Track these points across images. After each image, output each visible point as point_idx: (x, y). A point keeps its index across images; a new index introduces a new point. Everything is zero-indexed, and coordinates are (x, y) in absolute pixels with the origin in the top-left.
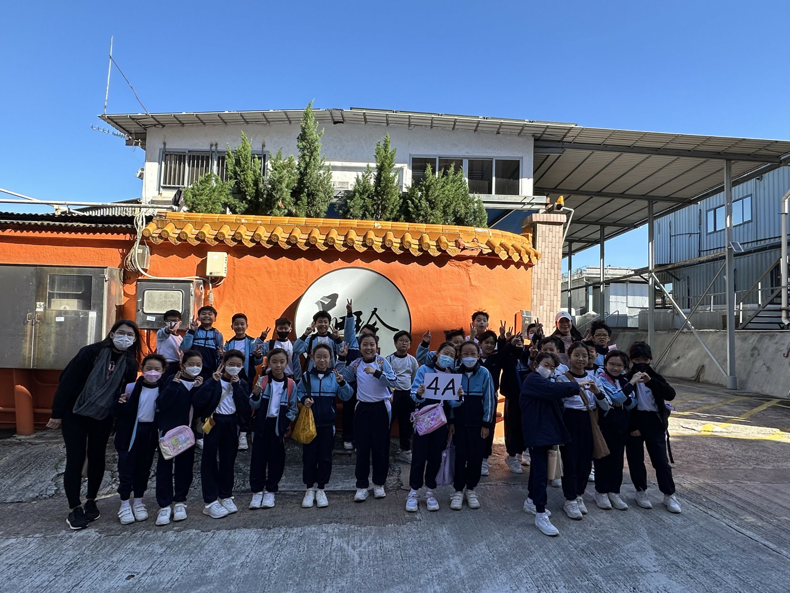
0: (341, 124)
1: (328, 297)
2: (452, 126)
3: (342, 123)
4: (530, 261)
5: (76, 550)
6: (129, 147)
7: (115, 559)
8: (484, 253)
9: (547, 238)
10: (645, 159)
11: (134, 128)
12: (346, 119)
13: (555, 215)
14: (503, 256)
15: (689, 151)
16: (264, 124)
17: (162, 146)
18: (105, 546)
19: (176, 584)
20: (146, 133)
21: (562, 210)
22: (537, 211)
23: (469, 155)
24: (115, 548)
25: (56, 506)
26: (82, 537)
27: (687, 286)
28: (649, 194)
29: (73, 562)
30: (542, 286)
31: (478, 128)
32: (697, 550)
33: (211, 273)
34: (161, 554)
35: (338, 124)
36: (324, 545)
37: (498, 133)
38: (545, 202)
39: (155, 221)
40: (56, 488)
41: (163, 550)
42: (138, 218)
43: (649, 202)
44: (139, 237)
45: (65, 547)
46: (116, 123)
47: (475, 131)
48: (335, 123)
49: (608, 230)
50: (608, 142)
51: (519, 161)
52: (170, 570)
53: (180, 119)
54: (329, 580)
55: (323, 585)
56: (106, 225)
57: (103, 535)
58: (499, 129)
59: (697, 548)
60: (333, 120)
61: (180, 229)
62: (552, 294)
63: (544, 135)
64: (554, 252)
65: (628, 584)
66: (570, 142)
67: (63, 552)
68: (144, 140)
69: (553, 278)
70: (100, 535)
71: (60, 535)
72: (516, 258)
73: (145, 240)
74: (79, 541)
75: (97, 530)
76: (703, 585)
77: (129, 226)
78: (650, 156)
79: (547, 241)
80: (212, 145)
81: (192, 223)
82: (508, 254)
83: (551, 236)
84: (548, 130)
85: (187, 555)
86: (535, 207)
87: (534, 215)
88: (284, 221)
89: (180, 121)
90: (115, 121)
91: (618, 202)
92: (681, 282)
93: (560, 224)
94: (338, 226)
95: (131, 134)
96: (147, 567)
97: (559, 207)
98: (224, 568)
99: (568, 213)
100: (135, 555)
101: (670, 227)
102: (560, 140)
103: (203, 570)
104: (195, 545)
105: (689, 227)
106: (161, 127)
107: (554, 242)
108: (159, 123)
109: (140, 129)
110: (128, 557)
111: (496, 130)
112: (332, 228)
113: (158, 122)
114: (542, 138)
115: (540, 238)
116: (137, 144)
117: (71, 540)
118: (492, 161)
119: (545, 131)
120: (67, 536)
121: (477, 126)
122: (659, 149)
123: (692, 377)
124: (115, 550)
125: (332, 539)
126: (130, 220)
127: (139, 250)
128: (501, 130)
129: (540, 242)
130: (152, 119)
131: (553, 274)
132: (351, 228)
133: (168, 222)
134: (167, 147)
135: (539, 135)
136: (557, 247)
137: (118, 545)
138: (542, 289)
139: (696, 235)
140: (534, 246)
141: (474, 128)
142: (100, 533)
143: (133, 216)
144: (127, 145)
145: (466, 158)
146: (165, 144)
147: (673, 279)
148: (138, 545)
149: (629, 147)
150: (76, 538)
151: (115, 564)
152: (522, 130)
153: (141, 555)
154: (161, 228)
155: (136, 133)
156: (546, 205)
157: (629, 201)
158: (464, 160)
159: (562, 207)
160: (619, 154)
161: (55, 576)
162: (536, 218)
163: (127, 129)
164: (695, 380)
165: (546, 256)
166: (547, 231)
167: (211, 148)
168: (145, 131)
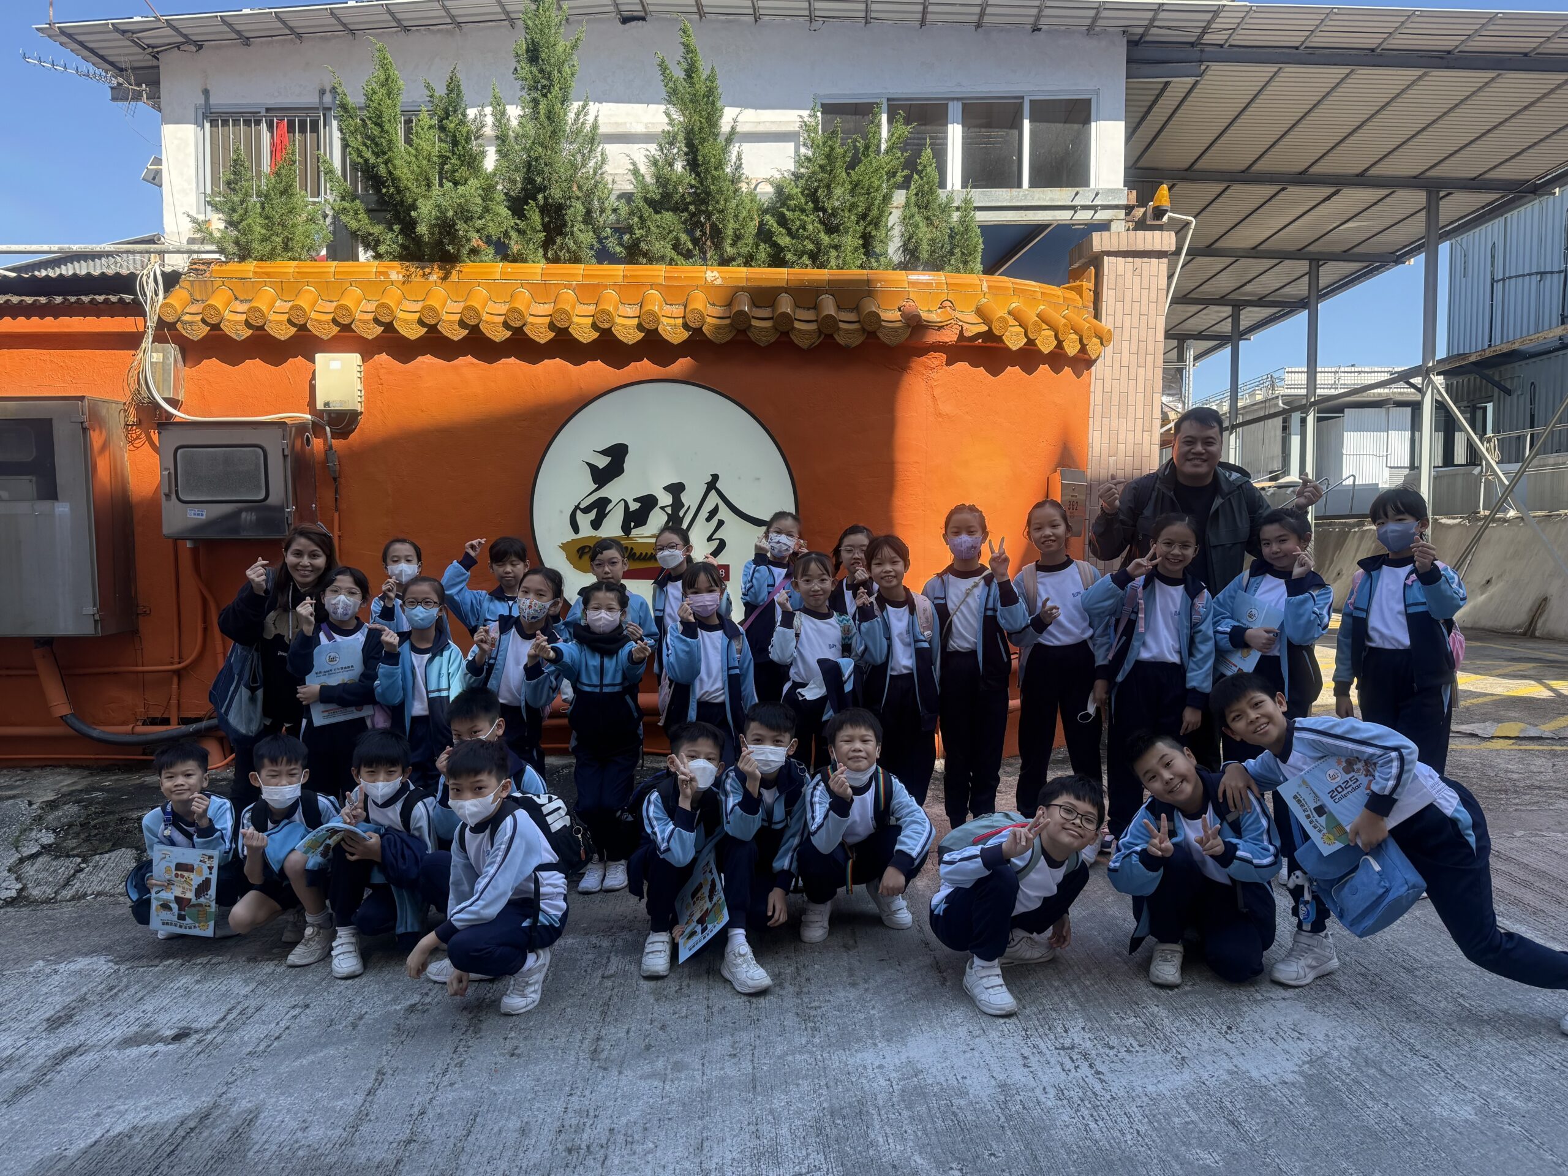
0: (640, 23)
1: (605, 452)
2: (920, 16)
3: (643, 19)
4: (1083, 349)
5: (68, 994)
6: (120, 104)
7: (149, 1007)
8: (967, 334)
9: (1128, 293)
10: (1414, 82)
11: (127, 54)
12: (651, 8)
13: (1149, 233)
14: (1014, 340)
15: (1526, 55)
16: (447, 31)
17: (201, 100)
18: (127, 987)
19: (275, 1044)
20: (158, 67)
21: (1165, 219)
22: (1105, 226)
23: (964, 90)
24: (148, 989)
25: (23, 919)
26: (80, 972)
27: (1528, 406)
28: (1429, 174)
29: (61, 1014)
30: (1115, 409)
31: (986, 19)
32: (1391, 959)
33: (327, 404)
34: (246, 996)
35: (634, 24)
36: (589, 969)
37: (1036, 29)
38: (1125, 202)
39: (186, 285)
40: (19, 886)
41: (249, 989)
42: (144, 278)
43: (1429, 194)
44: (152, 323)
45: (45, 990)
46: (81, 44)
47: (978, 26)
48: (625, 20)
49: (1329, 273)
50: (1318, 40)
51: (1089, 101)
52: (263, 1023)
53: (238, 28)
54: (592, 1028)
55: (579, 1037)
56: (73, 299)
57: (123, 968)
58: (1038, 17)
59: (1391, 956)
60: (620, 12)
61: (247, 301)
62: (1139, 429)
63: (1153, 31)
64: (1143, 326)
65: (1219, 1021)
66: (1221, 46)
67: (41, 999)
68: (154, 83)
69: (1141, 389)
70: (116, 967)
71: (32, 970)
72: (1046, 344)
73: (166, 331)
74: (73, 980)
75: (109, 958)
76: (1378, 1019)
77: (128, 298)
78: (1425, 74)
79: (1128, 299)
80: (322, 92)
81: (272, 285)
82: (1026, 335)
83: (1137, 287)
84: (1162, 15)
85: (299, 995)
86: (1102, 215)
87: (1096, 236)
88: (491, 273)
89: (238, 32)
90: (80, 38)
91: (1353, 198)
92: (1515, 397)
93: (1160, 254)
94: (620, 281)
95: (121, 70)
96: (216, 1018)
97: (1159, 213)
98: (376, 1015)
99: (1181, 229)
100: (191, 1000)
101: (1493, 257)
102: (1193, 39)
103: (332, 1021)
104: (316, 979)
105: (1539, 257)
106: (194, 49)
107: (1145, 301)
108: (188, 40)
109: (143, 59)
110: (176, 1003)
111: (1032, 20)
112: (606, 287)
113: (185, 36)
114: (1148, 38)
115: (1112, 293)
116: (137, 97)
117: (58, 977)
118: (1021, 104)
119: (1153, 20)
120: (48, 970)
121: (982, 14)
122: (1449, 52)
123: (1519, 627)
124: (148, 993)
125: (608, 958)
126: (125, 283)
127: (154, 354)
128: (1043, 21)
129: (1111, 301)
130: (169, 31)
131: (1141, 379)
132: (652, 286)
133: (216, 285)
134: (212, 101)
135: (1140, 30)
136: (1153, 312)
137: (155, 983)
138: (1114, 415)
139: (1556, 276)
140: (1097, 316)
141: (975, 18)
142: (116, 963)
143: (132, 273)
144: (114, 99)
145: (958, 99)
146: (206, 92)
147: (1496, 390)
148: (198, 982)
149: (1373, 50)
150: (65, 974)
151: (149, 1015)
152: (1095, 19)
153: (203, 998)
154: (203, 301)
155: (134, 69)
156: (1129, 209)
157: (1382, 192)
158: (951, 104)
159: (1165, 212)
160: (1345, 70)
161: (27, 1039)
162: (1100, 243)
163: (111, 59)
164: (1524, 634)
165: (1126, 336)
166: (1129, 275)
167: (321, 98)
168: (155, 62)
